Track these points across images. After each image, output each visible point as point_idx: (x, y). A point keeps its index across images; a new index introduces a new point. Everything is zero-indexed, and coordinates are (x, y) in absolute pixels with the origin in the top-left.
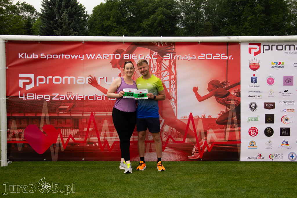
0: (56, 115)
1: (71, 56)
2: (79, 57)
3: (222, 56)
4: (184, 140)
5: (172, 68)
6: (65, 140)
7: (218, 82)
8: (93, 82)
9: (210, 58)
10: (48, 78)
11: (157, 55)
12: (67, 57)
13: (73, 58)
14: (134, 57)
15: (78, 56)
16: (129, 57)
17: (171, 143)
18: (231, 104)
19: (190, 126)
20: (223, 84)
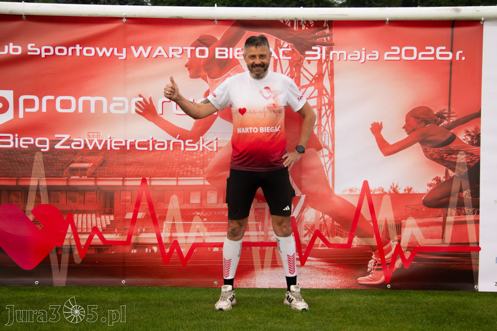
0: (64, 183)
1: (96, 51)
2: (116, 53)
3: (440, 53)
4: (350, 241)
5: (324, 79)
6: (84, 238)
7: (429, 111)
8: (147, 110)
9: (412, 56)
10: (45, 99)
11: (290, 49)
12: (88, 51)
13: (101, 54)
14: (238, 53)
15: (113, 51)
16: (229, 53)
17: (319, 248)
18: (458, 161)
19: (362, 211)
20: (441, 116)
